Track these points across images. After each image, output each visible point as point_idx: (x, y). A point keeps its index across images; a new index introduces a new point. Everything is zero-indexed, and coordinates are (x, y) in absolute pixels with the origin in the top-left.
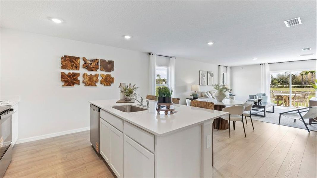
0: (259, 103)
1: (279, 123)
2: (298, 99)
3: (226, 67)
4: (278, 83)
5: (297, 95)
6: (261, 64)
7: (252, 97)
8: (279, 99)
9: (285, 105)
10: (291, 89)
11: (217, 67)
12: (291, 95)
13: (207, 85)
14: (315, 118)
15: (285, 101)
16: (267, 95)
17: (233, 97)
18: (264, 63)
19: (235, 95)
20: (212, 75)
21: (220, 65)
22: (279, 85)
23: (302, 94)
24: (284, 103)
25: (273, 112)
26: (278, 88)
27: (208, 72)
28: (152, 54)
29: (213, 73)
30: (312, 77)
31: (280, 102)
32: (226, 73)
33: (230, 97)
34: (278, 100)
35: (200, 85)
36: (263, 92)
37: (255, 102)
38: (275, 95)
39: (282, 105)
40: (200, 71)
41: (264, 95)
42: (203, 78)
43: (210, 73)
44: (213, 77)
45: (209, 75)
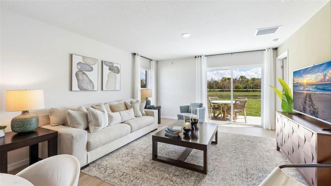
3: (149, 59)
4: (209, 88)
6: (196, 57)
8: (215, 108)
13: (102, 90)
15: (224, 111)
19: (160, 107)
20: (115, 70)
21: (135, 54)
27: (102, 62)
29: (119, 66)
32: (149, 71)
34: (215, 110)
35: (71, 89)
36: (198, 101)
37: (185, 129)
38: (212, 103)
39: (220, 116)
40: (73, 55)
41: (201, 105)
42: (84, 73)
43: (111, 65)
44: (118, 73)
45: (106, 68)
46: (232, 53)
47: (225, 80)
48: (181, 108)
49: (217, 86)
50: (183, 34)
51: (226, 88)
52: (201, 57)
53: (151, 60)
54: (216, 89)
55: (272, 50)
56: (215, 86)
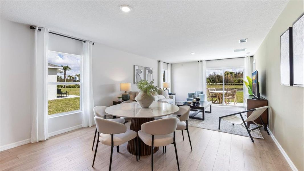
0: (197, 103)
1: (219, 129)
2: (229, 96)
3: (167, 63)
4: (210, 82)
5: (228, 92)
6: (198, 62)
7: (191, 95)
9: (218, 102)
10: (224, 86)
11: (157, 62)
12: (224, 92)
14: (254, 121)
15: (219, 98)
16: (204, 93)
17: (173, 96)
18: (201, 60)
19: (175, 94)
20: (150, 72)
21: (159, 61)
22: (210, 83)
23: (231, 91)
24: (218, 99)
25: (210, 112)
26: (210, 86)
27: (145, 68)
28: (37, 29)
29: (152, 69)
30: (231, 77)
31: (215, 99)
32: (167, 71)
33: (169, 97)
34: (213, 97)
35: (134, 83)
36: (200, 90)
37: (193, 102)
38: (211, 93)
39: (216, 102)
40: (135, 66)
41: (202, 93)
42: (139, 75)
43: (148, 69)
44: (152, 74)
45: (147, 71)
46: (223, 59)
47: (228, 74)
48: (189, 94)
49: (220, 80)
50: (191, 53)
51: (228, 82)
52: (202, 61)
53: (168, 64)
54: (218, 82)
55: (250, 57)
56: (217, 80)
